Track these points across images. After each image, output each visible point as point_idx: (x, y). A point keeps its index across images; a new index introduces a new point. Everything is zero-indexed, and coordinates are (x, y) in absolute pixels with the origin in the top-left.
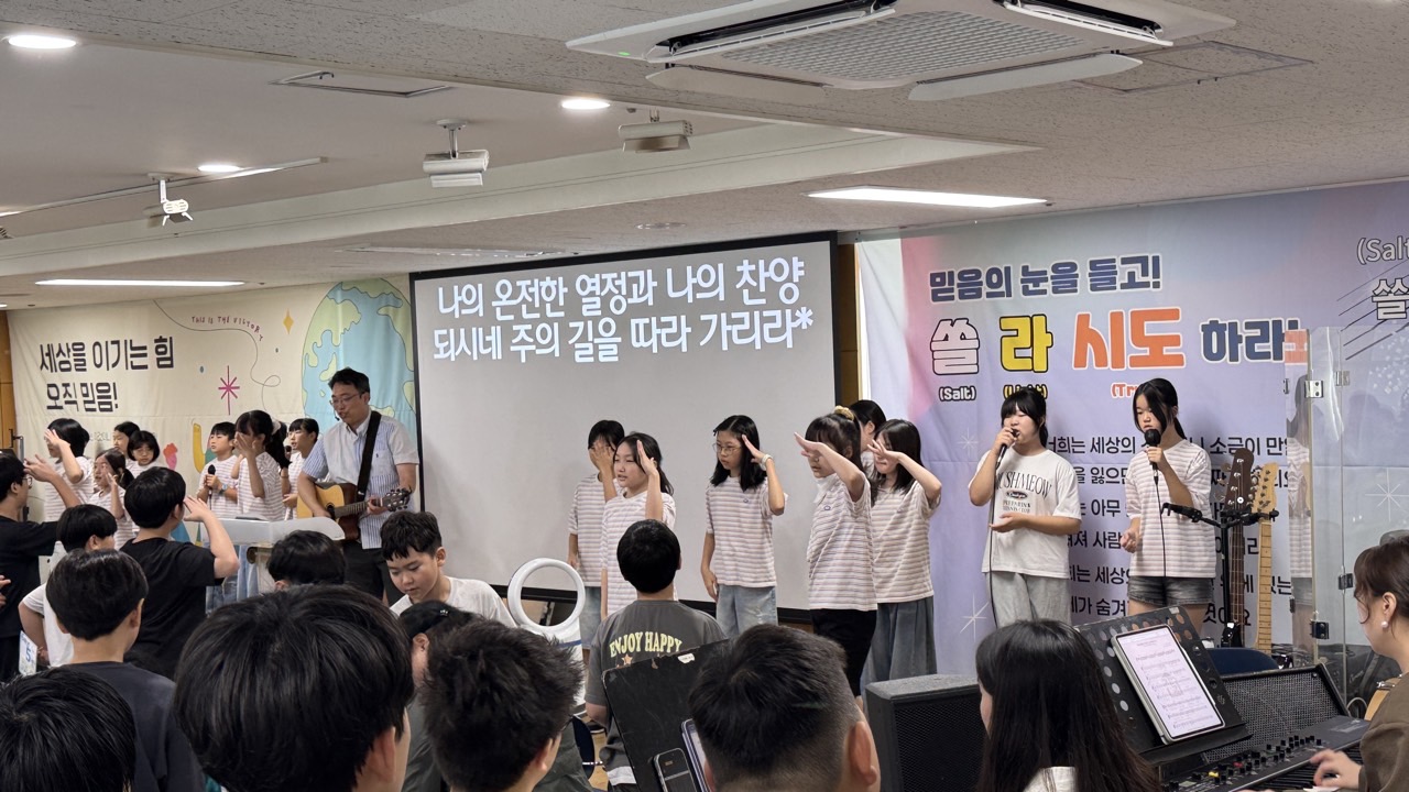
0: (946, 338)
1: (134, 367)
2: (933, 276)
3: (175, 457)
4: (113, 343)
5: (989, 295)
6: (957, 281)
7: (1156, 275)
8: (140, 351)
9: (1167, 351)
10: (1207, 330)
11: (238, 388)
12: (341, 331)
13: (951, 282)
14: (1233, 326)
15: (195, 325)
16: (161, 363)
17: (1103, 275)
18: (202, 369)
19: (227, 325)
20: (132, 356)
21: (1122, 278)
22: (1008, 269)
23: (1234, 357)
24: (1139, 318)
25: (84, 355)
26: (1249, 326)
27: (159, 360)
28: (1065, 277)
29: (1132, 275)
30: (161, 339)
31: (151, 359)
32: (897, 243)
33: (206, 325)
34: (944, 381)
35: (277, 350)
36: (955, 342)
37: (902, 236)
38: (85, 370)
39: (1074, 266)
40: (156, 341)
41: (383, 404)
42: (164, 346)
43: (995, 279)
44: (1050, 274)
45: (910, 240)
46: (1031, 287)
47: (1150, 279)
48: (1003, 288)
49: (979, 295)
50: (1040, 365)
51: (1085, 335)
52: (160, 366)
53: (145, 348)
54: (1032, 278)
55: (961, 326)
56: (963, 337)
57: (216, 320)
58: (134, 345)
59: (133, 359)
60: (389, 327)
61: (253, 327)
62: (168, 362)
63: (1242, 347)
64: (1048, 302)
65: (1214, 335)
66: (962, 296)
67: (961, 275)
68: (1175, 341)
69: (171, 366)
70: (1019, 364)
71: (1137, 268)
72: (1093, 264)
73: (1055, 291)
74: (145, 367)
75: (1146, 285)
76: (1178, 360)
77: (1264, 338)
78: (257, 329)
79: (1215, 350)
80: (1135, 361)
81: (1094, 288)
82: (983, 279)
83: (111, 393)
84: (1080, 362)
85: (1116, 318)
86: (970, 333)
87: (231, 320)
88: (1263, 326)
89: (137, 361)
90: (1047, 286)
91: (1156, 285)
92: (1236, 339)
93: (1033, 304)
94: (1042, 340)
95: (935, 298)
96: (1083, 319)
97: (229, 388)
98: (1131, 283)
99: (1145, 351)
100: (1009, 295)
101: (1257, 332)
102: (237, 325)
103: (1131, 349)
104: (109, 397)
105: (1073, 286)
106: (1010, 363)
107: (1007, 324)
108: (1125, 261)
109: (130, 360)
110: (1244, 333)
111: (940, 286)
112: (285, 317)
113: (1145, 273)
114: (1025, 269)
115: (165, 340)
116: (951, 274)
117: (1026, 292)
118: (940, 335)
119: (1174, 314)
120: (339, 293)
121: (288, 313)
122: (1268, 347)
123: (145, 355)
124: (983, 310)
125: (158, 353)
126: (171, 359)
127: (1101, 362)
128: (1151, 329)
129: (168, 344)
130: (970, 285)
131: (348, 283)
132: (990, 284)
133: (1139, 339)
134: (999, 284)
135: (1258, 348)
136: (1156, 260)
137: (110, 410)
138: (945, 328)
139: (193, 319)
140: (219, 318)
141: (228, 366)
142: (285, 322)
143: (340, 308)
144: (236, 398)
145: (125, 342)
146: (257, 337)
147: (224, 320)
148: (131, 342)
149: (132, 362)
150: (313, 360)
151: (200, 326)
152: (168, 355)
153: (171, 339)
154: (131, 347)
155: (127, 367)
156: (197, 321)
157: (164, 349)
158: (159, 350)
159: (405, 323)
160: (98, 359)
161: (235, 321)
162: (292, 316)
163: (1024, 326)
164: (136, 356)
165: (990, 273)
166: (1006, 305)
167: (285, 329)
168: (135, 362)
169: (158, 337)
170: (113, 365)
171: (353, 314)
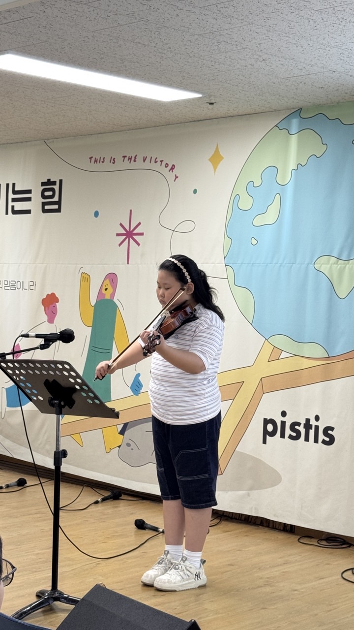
1: (14, 212)
3: (55, 307)
8: (23, 195)
11: (142, 234)
12: (292, 165)
15: (93, 166)
16: (47, 207)
18: (96, 214)
20: (14, 200)
27: (44, 204)
30: (49, 182)
31: (36, 201)
33: (107, 165)
35: (195, 191)
40: (43, 184)
41: (349, 255)
42: (53, 190)
52: (44, 211)
53: (29, 192)
57: (119, 159)
58: (17, 189)
59: (14, 204)
61: (167, 165)
62: (56, 207)
69: (59, 210)
74: (28, 212)
78: (172, 169)
87: (140, 159)
89: (19, 206)
97: (129, 234)
102: (147, 165)
109: (10, 204)
112: (211, 153)
115: (54, 183)
120: (295, 123)
121: (217, 148)
123: (29, 199)
125: (43, 197)
126: (59, 203)
129: (56, 187)
139: (91, 158)
140: (124, 157)
141: (131, 211)
142: (209, 160)
143: (294, 139)
144: (138, 244)
145: (8, 185)
146: (171, 176)
147: (130, 159)
148: (14, 185)
149: (13, 207)
150: (246, 202)
151: (99, 166)
152: (56, 199)
153: (61, 181)
154: (15, 192)
155: (7, 213)
156: (96, 161)
157: (51, 193)
158: (46, 193)
161: (144, 160)
162: (222, 153)
164: (18, 200)
167: (210, 167)
168: (16, 206)
169: (46, 180)
171: (314, 146)
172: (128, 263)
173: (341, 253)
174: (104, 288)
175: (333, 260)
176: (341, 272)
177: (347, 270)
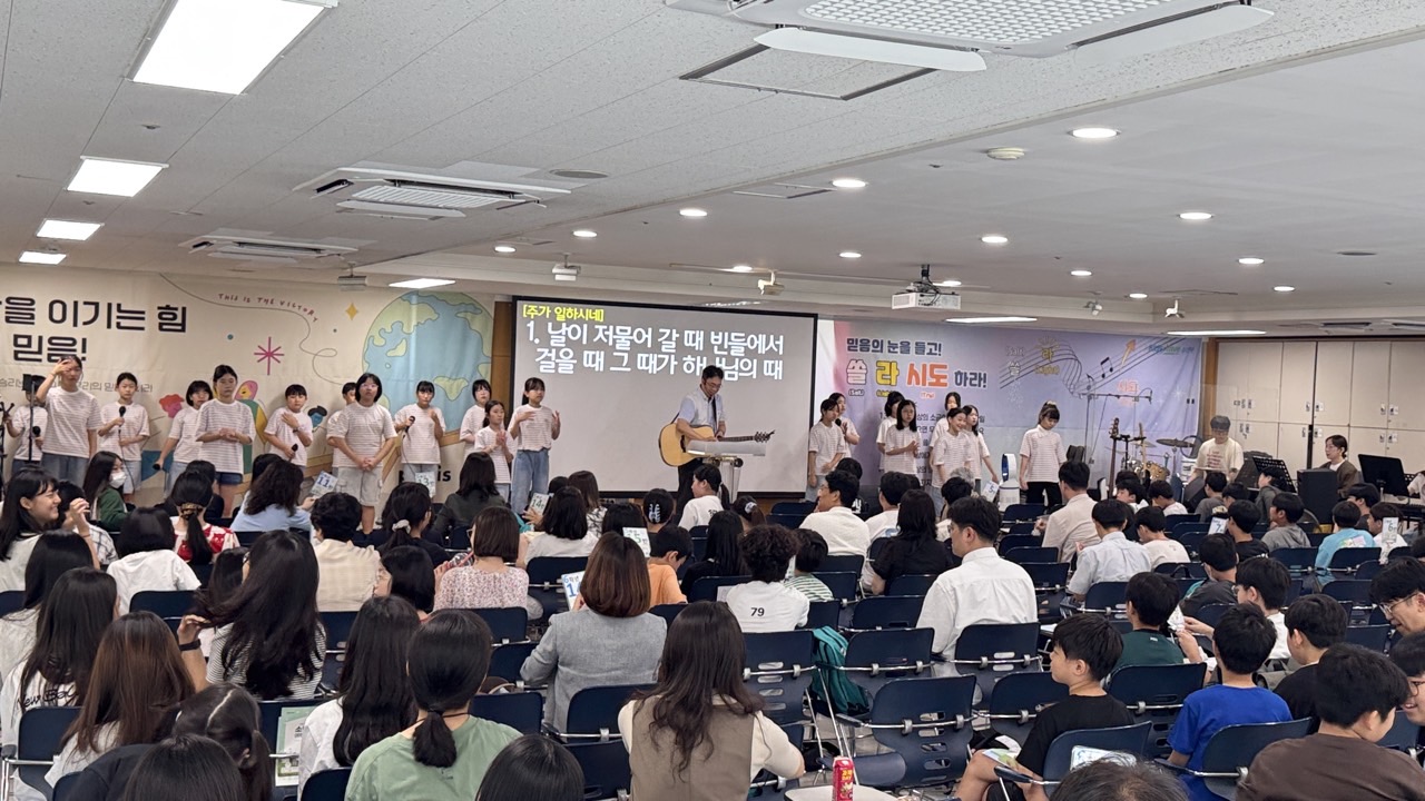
0: (853, 368)
1: (122, 327)
2: (849, 340)
4: (85, 303)
5: (873, 351)
6: (859, 343)
7: (940, 350)
8: (138, 315)
9: (942, 381)
10: (956, 374)
11: (283, 355)
12: (414, 323)
13: (857, 343)
14: (965, 374)
15: (223, 301)
16: (165, 327)
17: (920, 348)
18: (230, 337)
19: (269, 305)
20: (118, 317)
21: (927, 351)
22: (882, 341)
23: (965, 385)
24: (933, 367)
25: (33, 310)
26: (970, 374)
27: (161, 325)
28: (905, 347)
29: (931, 350)
30: (168, 307)
31: (151, 321)
32: (832, 322)
33: (240, 302)
34: (852, 387)
35: (335, 331)
36: (857, 369)
37: (834, 319)
38: (33, 323)
39: (909, 343)
40: (158, 308)
41: (456, 376)
42: (173, 314)
43: (876, 344)
44: (899, 345)
45: (838, 322)
46: (892, 349)
47: (937, 352)
48: (879, 349)
49: (868, 350)
50: (893, 383)
51: (912, 372)
52: (161, 329)
53: (143, 313)
54: (892, 346)
55: (860, 363)
56: (861, 368)
57: (253, 299)
58: (123, 308)
59: (118, 320)
60: (467, 324)
61: (305, 310)
62: (180, 328)
63: (968, 382)
64: (898, 356)
65: (959, 376)
66: (861, 350)
67: (861, 341)
68: (945, 377)
69: (183, 330)
70: (883, 382)
71: (933, 347)
72: (917, 344)
73: (901, 352)
74: (142, 329)
75: (936, 354)
76: (945, 385)
77: (975, 379)
78: (311, 312)
79: (959, 382)
80: (931, 384)
81: (916, 353)
82: (871, 343)
83: (78, 346)
84: (910, 383)
85: (924, 366)
86: (864, 367)
87: (277, 304)
88: (975, 374)
89: (128, 323)
90: (898, 350)
91: (940, 355)
92: (966, 378)
93: (892, 357)
94: (894, 373)
95: (849, 349)
96: (912, 365)
97: (269, 354)
98: (930, 353)
99: (934, 380)
100: (882, 351)
101: (973, 377)
102: (285, 306)
103: (930, 379)
104: (75, 350)
105: (908, 352)
106: (879, 381)
107: (878, 364)
108: (928, 344)
109: (114, 321)
110: (969, 376)
111: (852, 344)
112: (349, 305)
113: (936, 349)
114: (889, 342)
115: (176, 309)
116: (857, 340)
117: (889, 351)
118: (851, 366)
119: (945, 367)
120: (414, 299)
121: (352, 305)
122: (976, 382)
123: (143, 319)
124: (869, 356)
125: (160, 318)
126: (183, 324)
127: (918, 383)
128: (936, 372)
129: (179, 313)
130: (865, 346)
131: (423, 291)
132: (873, 346)
133: (932, 375)
134: (878, 346)
135: (974, 382)
136: (940, 345)
138: (853, 363)
139: (221, 295)
140: (260, 299)
141: (270, 338)
142: (348, 311)
143: (414, 308)
144: (279, 362)
145: (110, 305)
146: (311, 318)
147: (266, 301)
148: (119, 305)
149: (118, 324)
150: (379, 341)
151: (229, 302)
152: (179, 320)
153: (184, 309)
154: (119, 310)
155: (109, 326)
156: (227, 298)
157: (171, 316)
158: (164, 316)
159: (483, 326)
160: (58, 315)
161: (282, 303)
162: (357, 308)
163: (887, 365)
164: (127, 318)
165: (874, 341)
166: (880, 356)
167: (348, 316)
168: (124, 323)
169: (164, 305)
170: (85, 323)
171: (429, 314)
172: (269, 374)
173: (452, 374)
174: (241, 392)
175: (446, 379)
176: (451, 387)
177: (455, 384)
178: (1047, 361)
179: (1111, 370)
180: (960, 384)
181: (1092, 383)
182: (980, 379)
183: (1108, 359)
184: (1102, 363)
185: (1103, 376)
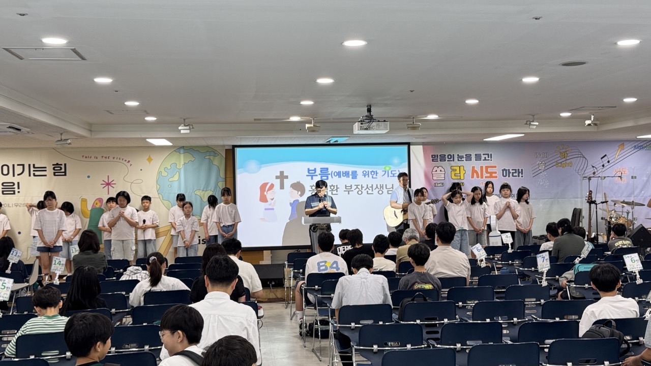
0: (436, 171)
2: (432, 156)
4: (18, 165)
5: (448, 161)
6: (439, 157)
7: (491, 158)
8: (43, 169)
9: (494, 175)
10: (503, 170)
11: (115, 184)
12: (182, 163)
13: (437, 157)
14: (509, 170)
15: (85, 159)
16: (56, 174)
17: (478, 157)
18: (89, 177)
19: (109, 160)
20: (34, 171)
21: (483, 158)
22: (453, 155)
23: (509, 176)
24: (487, 168)
26: (512, 170)
27: (54, 173)
28: (469, 157)
29: (485, 158)
30: (57, 164)
31: (50, 171)
33: (93, 159)
34: (436, 182)
35: (141, 170)
36: (439, 172)
37: (423, 145)
39: (471, 155)
40: (53, 165)
41: (206, 189)
43: (450, 157)
44: (465, 156)
45: (425, 146)
46: (460, 159)
47: (490, 158)
48: (452, 159)
49: (445, 160)
50: (462, 178)
51: (474, 171)
52: (55, 175)
53: (45, 168)
54: (460, 158)
55: (440, 168)
56: (441, 171)
57: (99, 157)
58: (36, 166)
59: (34, 172)
60: (211, 163)
61: (126, 161)
62: (63, 174)
63: (511, 174)
64: (464, 163)
65: (505, 172)
66: (440, 161)
67: (440, 156)
68: (496, 173)
69: (65, 175)
70: (456, 177)
71: (486, 156)
72: (476, 155)
73: (466, 160)
74: (45, 176)
75: (489, 160)
76: (496, 177)
77: (516, 172)
78: (129, 162)
79: (505, 175)
80: (486, 177)
81: (476, 160)
82: (446, 157)
83: (16, 186)
84: (473, 177)
85: (482, 167)
86: (442, 170)
87: (111, 159)
88: (516, 170)
89: (39, 173)
90: (464, 159)
91: (491, 160)
92: (509, 173)
93: (460, 163)
94: (463, 172)
95: (433, 161)
96: (473, 168)
97: (108, 184)
98: (485, 159)
99: (489, 175)
100: (454, 161)
101: (514, 171)
102: (115, 160)
103: (485, 174)
104: (14, 188)
105: (471, 160)
106: (453, 177)
107: (452, 168)
108: (483, 154)
109: (32, 173)
110: (511, 171)
111: (434, 158)
112: (147, 157)
113: (488, 157)
114: (458, 155)
115: (61, 165)
116: (437, 155)
117: (458, 160)
118: (434, 170)
119: (495, 167)
120: (182, 151)
121: (150, 157)
122: (517, 174)
123: (45, 171)
124: (446, 164)
125: (54, 170)
126: (65, 172)
127: (478, 177)
128: (490, 170)
129: (63, 167)
130: (443, 158)
131: (186, 147)
132: (448, 158)
133: (487, 172)
134: (451, 158)
135: (514, 174)
136: (491, 154)
137: (14, 193)
138: (436, 168)
139: (83, 156)
140: (102, 157)
141: (108, 176)
142: (147, 160)
143: (182, 155)
144: (113, 188)
145: (29, 165)
146: (128, 165)
147: (106, 158)
148: (34, 165)
149: (34, 174)
150: (164, 174)
151: (87, 159)
152: (63, 170)
153: (65, 165)
154: (34, 167)
155: (30, 175)
156: (86, 157)
157: (59, 168)
158: (56, 169)
159: (219, 162)
160: (5, 172)
161: (114, 158)
162: (152, 158)
163: (458, 169)
164: (38, 171)
165: (448, 155)
166: (452, 163)
167: (148, 162)
168: (37, 173)
169: (55, 163)
170: (18, 175)
171: (190, 158)
173: (204, 189)
174: (95, 203)
175: (201, 191)
176: (204, 194)
177: (206, 193)
178: (564, 159)
179: (609, 162)
180: (506, 176)
181: (596, 171)
182: (519, 173)
183: (606, 155)
184: (602, 158)
185: (603, 166)
